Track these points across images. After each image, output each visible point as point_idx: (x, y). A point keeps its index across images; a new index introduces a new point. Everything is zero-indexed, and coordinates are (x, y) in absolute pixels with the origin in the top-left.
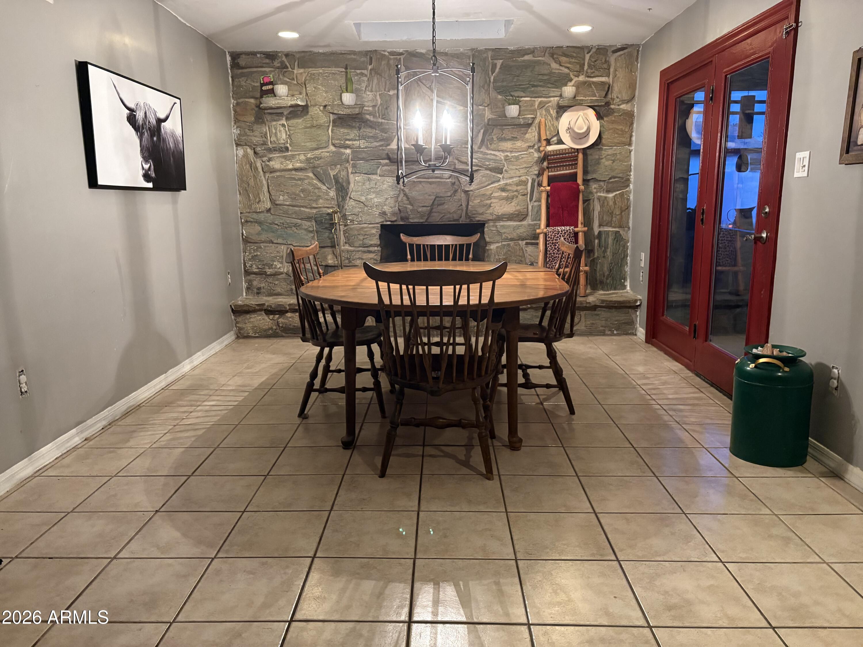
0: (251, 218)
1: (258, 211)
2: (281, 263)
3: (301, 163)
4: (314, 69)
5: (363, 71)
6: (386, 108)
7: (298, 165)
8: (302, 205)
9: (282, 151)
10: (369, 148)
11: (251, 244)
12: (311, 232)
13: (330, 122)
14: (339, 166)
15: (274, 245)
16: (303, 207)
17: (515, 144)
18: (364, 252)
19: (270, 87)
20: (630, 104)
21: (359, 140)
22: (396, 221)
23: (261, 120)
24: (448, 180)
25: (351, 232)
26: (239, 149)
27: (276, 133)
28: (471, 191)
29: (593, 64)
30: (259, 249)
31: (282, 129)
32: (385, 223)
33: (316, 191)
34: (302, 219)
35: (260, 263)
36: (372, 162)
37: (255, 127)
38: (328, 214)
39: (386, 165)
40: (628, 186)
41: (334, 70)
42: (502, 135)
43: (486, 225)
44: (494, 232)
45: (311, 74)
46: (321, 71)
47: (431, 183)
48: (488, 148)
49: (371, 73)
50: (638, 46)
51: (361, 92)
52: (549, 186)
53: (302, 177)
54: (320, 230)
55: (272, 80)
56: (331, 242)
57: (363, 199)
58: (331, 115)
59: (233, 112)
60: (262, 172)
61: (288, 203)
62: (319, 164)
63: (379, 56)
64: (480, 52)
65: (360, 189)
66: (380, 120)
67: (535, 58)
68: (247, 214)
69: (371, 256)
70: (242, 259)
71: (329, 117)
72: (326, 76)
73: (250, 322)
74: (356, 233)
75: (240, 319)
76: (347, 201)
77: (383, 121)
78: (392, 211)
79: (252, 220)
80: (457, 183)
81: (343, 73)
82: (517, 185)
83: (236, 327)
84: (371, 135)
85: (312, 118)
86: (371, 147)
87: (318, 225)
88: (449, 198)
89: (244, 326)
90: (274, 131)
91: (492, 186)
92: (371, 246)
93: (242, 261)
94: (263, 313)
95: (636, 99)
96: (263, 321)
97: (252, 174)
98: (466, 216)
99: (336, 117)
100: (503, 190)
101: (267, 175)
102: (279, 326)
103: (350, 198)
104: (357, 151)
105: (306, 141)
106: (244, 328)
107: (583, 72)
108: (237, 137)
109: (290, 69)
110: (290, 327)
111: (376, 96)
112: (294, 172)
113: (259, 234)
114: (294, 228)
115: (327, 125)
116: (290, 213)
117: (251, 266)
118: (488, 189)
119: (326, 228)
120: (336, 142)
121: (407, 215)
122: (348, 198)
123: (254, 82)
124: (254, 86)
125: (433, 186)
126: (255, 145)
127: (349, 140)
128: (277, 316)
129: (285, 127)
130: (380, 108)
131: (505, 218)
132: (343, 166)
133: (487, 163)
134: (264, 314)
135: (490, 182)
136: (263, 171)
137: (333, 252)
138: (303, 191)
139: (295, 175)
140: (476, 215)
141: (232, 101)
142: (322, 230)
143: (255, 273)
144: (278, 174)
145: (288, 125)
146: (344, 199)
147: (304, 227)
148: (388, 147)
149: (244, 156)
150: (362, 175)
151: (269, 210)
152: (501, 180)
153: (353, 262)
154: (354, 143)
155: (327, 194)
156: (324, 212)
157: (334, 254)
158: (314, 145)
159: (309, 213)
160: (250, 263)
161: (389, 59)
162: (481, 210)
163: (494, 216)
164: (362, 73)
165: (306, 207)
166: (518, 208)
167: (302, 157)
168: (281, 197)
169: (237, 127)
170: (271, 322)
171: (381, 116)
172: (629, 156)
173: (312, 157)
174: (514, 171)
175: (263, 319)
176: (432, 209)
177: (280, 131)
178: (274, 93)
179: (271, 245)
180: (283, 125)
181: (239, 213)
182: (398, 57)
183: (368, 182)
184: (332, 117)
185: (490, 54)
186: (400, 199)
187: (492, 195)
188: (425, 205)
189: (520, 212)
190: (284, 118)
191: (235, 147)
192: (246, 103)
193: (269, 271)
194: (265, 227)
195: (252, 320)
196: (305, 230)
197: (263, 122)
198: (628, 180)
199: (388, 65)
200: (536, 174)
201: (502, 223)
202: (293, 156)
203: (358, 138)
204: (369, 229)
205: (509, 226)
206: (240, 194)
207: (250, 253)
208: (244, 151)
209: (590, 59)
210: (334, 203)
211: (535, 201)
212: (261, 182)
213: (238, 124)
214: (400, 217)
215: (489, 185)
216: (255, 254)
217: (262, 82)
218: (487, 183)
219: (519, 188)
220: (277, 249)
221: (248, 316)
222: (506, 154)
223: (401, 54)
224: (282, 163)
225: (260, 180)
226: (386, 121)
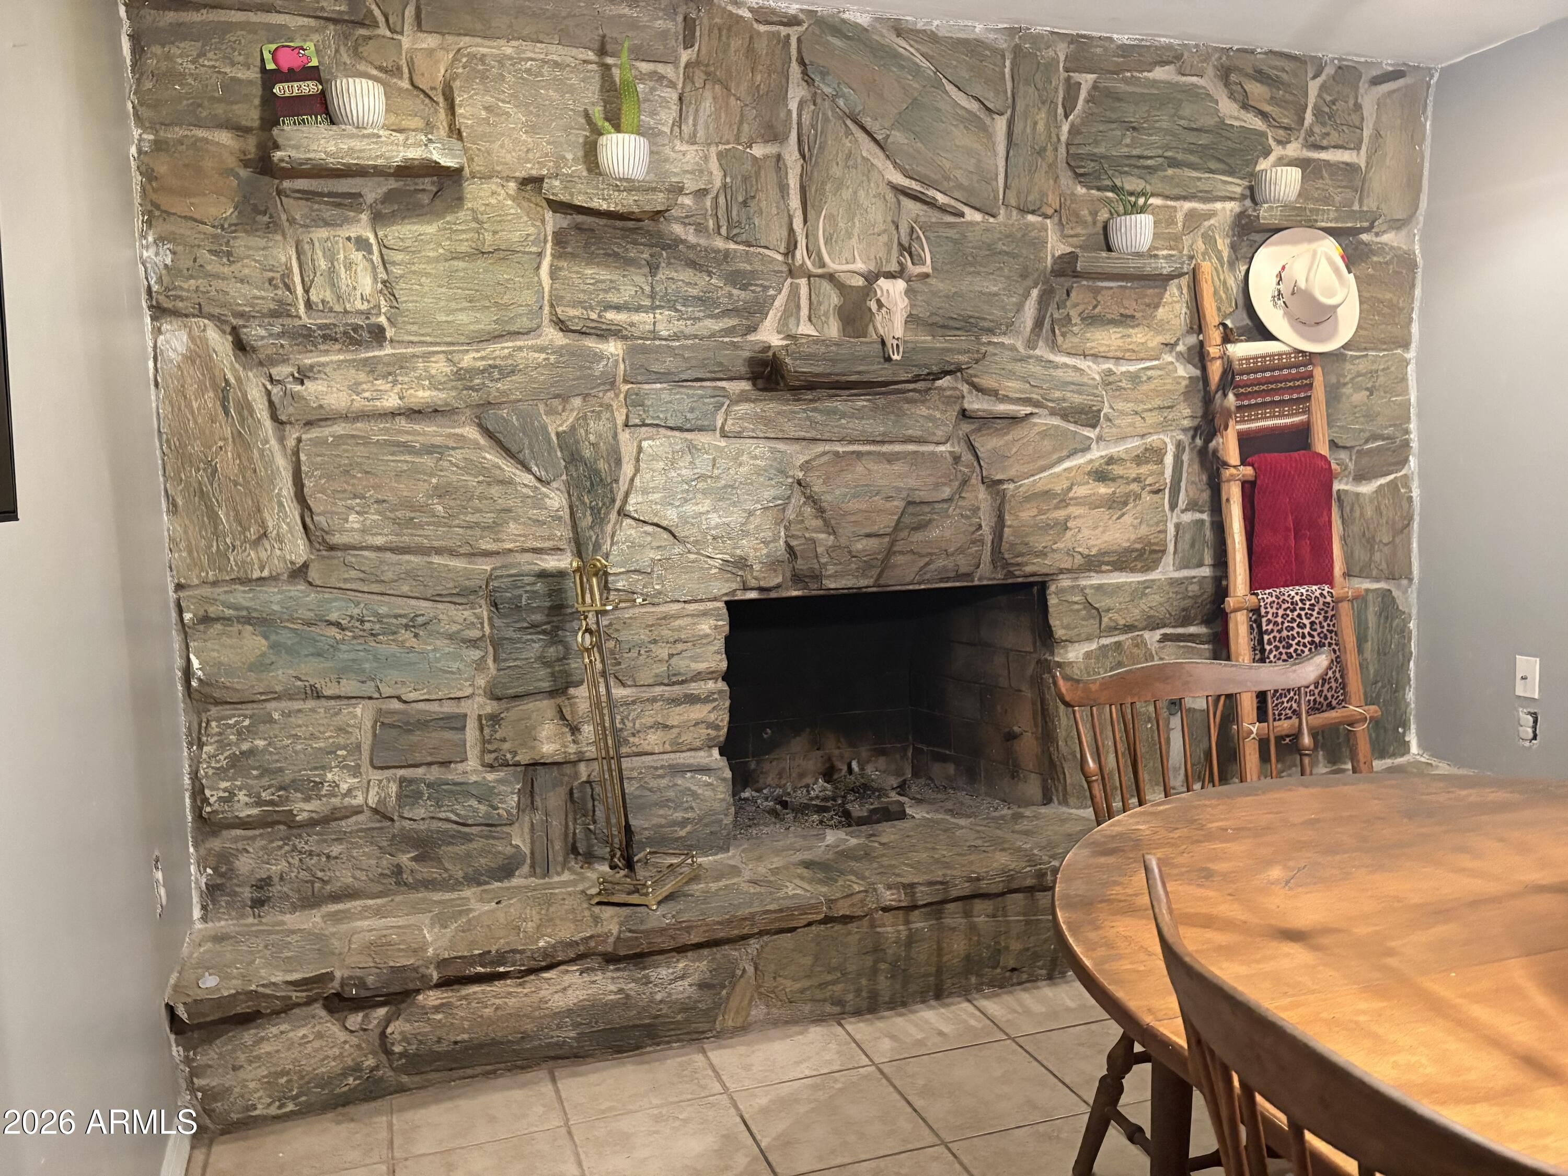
0: (223, 604)
1: (256, 575)
2: (356, 771)
3: (434, 386)
4: (479, 40)
5: (661, 68)
6: (745, 204)
7: (423, 395)
8: (436, 544)
9: (358, 343)
10: (687, 337)
11: (226, 710)
12: (473, 643)
13: (545, 241)
14: (577, 402)
15: (324, 702)
16: (439, 551)
17: (1129, 336)
18: (675, 701)
19: (309, 87)
20: (1404, 232)
21: (653, 308)
22: (778, 586)
23: (266, 219)
24: (942, 448)
25: (624, 636)
26: (166, 327)
27: (332, 271)
28: (1012, 480)
29: (1327, 109)
30: (262, 727)
31: (358, 256)
32: (740, 596)
33: (495, 491)
34: (435, 599)
35: (265, 781)
36: (698, 390)
37: (242, 243)
38: (543, 575)
39: (743, 398)
40: (1406, 461)
41: (557, 53)
42: (1095, 307)
43: (1052, 588)
44: (1076, 607)
45: (472, 56)
46: (509, 51)
47: (890, 458)
48: (1054, 346)
49: (688, 78)
50: (1429, 71)
51: (660, 140)
52: (1243, 462)
53: (438, 440)
54: (511, 633)
55: (314, 62)
56: (553, 674)
57: (671, 516)
58: (549, 215)
59: (137, 178)
60: (268, 423)
61: (379, 541)
62: (503, 393)
63: (717, 20)
64: (1036, 39)
65: (660, 480)
66: (720, 244)
67: (1184, 79)
68: (207, 591)
69: (699, 712)
70: (186, 769)
71: (543, 221)
72: (528, 71)
73: (258, 1058)
74: (644, 636)
75: (208, 1055)
76: (609, 528)
77: (732, 246)
78: (768, 556)
79: (229, 612)
80: (967, 457)
81: (590, 67)
82: (1139, 460)
83: (192, 1089)
84: (694, 292)
85: (475, 219)
86: (696, 337)
87: (502, 616)
88: (945, 506)
89: (229, 1080)
90: (323, 264)
91: (1067, 464)
92: (698, 677)
93: (187, 781)
94: (318, 1010)
95: (1421, 219)
96: (317, 1044)
97: (228, 432)
98: (993, 562)
99: (564, 221)
100: (1101, 476)
101: (292, 435)
102: (388, 1052)
103: (622, 513)
104: (645, 350)
105: (453, 305)
106: (229, 1090)
107: (1299, 130)
108: (160, 280)
109: (383, 31)
110: (436, 1048)
111: (706, 158)
112: (402, 423)
113: (260, 666)
114: (406, 636)
115: (534, 249)
116: (389, 575)
117: (229, 799)
118: (1058, 475)
119: (533, 626)
120: (572, 312)
121: (817, 566)
122: (613, 516)
123: (233, 64)
124: (234, 80)
125: (898, 467)
126: (241, 315)
127: (618, 308)
128: (382, 1012)
129: (370, 252)
130: (722, 200)
131: (1108, 563)
132: (593, 401)
133: (1057, 394)
134: (323, 1013)
135: (1065, 453)
136: (274, 417)
137: (561, 711)
138: (442, 492)
139: (408, 433)
140: (1025, 559)
141: (136, 132)
142: (516, 636)
143: (245, 824)
144: (339, 429)
145: (382, 245)
146: (599, 520)
147: (445, 627)
148: (751, 337)
149: (190, 358)
150: (663, 431)
151: (299, 572)
152: (1094, 446)
153: (635, 740)
154: (636, 318)
155: (538, 502)
156: (526, 568)
157: (563, 717)
158: (486, 322)
159: (468, 575)
160: (224, 785)
161: (753, 36)
162: (1040, 542)
163: (1079, 560)
164: (655, 72)
165: (452, 553)
166: (1144, 530)
167: (440, 367)
168: (353, 517)
169: (160, 240)
170: (354, 1040)
171: (724, 231)
172: (1404, 379)
173: (481, 364)
174: (1129, 419)
175: (320, 1036)
176: (893, 543)
177: (349, 265)
178: (327, 113)
179: (310, 704)
180: (362, 244)
181: (171, 587)
182: (784, 31)
183: (688, 458)
184: (552, 221)
185: (1062, 51)
186: (791, 514)
187: (1071, 495)
188: (875, 529)
189: (1150, 544)
190: (364, 217)
191: (149, 320)
192: (197, 145)
193: (304, 809)
194: (285, 637)
195: (266, 1048)
196: (451, 637)
197: (273, 227)
198: (1406, 444)
199: (750, 50)
200: (1184, 430)
201: (1096, 580)
202: (402, 363)
203: (647, 302)
204: (688, 620)
205: (1119, 587)
206: (173, 508)
207: (222, 745)
208: (191, 337)
209: (1319, 96)
210: (563, 532)
211: (1183, 511)
212: (270, 465)
213: (162, 227)
214: (788, 575)
215: (1060, 460)
216: (245, 746)
217: (270, 66)
218: (1055, 457)
219: (1144, 470)
220: (338, 720)
221: (248, 1036)
222: (1106, 366)
223: (793, 21)
224: (355, 388)
225: (261, 452)
226: (741, 247)
